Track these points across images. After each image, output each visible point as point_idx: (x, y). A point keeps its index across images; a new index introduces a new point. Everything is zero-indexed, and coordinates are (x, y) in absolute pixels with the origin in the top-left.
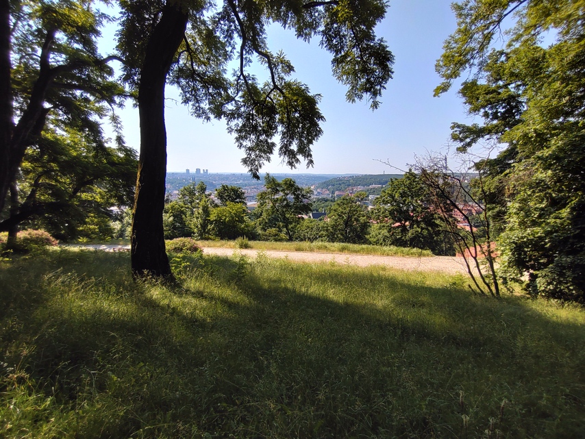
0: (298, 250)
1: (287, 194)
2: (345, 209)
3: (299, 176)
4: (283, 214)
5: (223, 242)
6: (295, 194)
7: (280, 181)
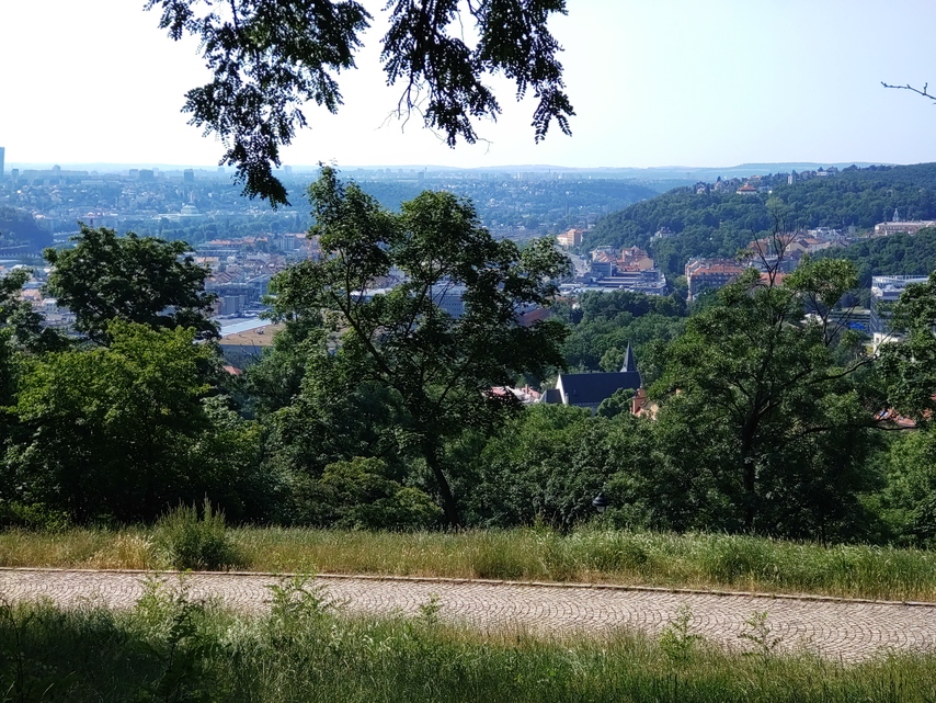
0: (494, 570)
1: (431, 278)
2: (739, 351)
3: (494, 184)
4: (411, 382)
5: (89, 537)
6: (471, 278)
7: (390, 209)
